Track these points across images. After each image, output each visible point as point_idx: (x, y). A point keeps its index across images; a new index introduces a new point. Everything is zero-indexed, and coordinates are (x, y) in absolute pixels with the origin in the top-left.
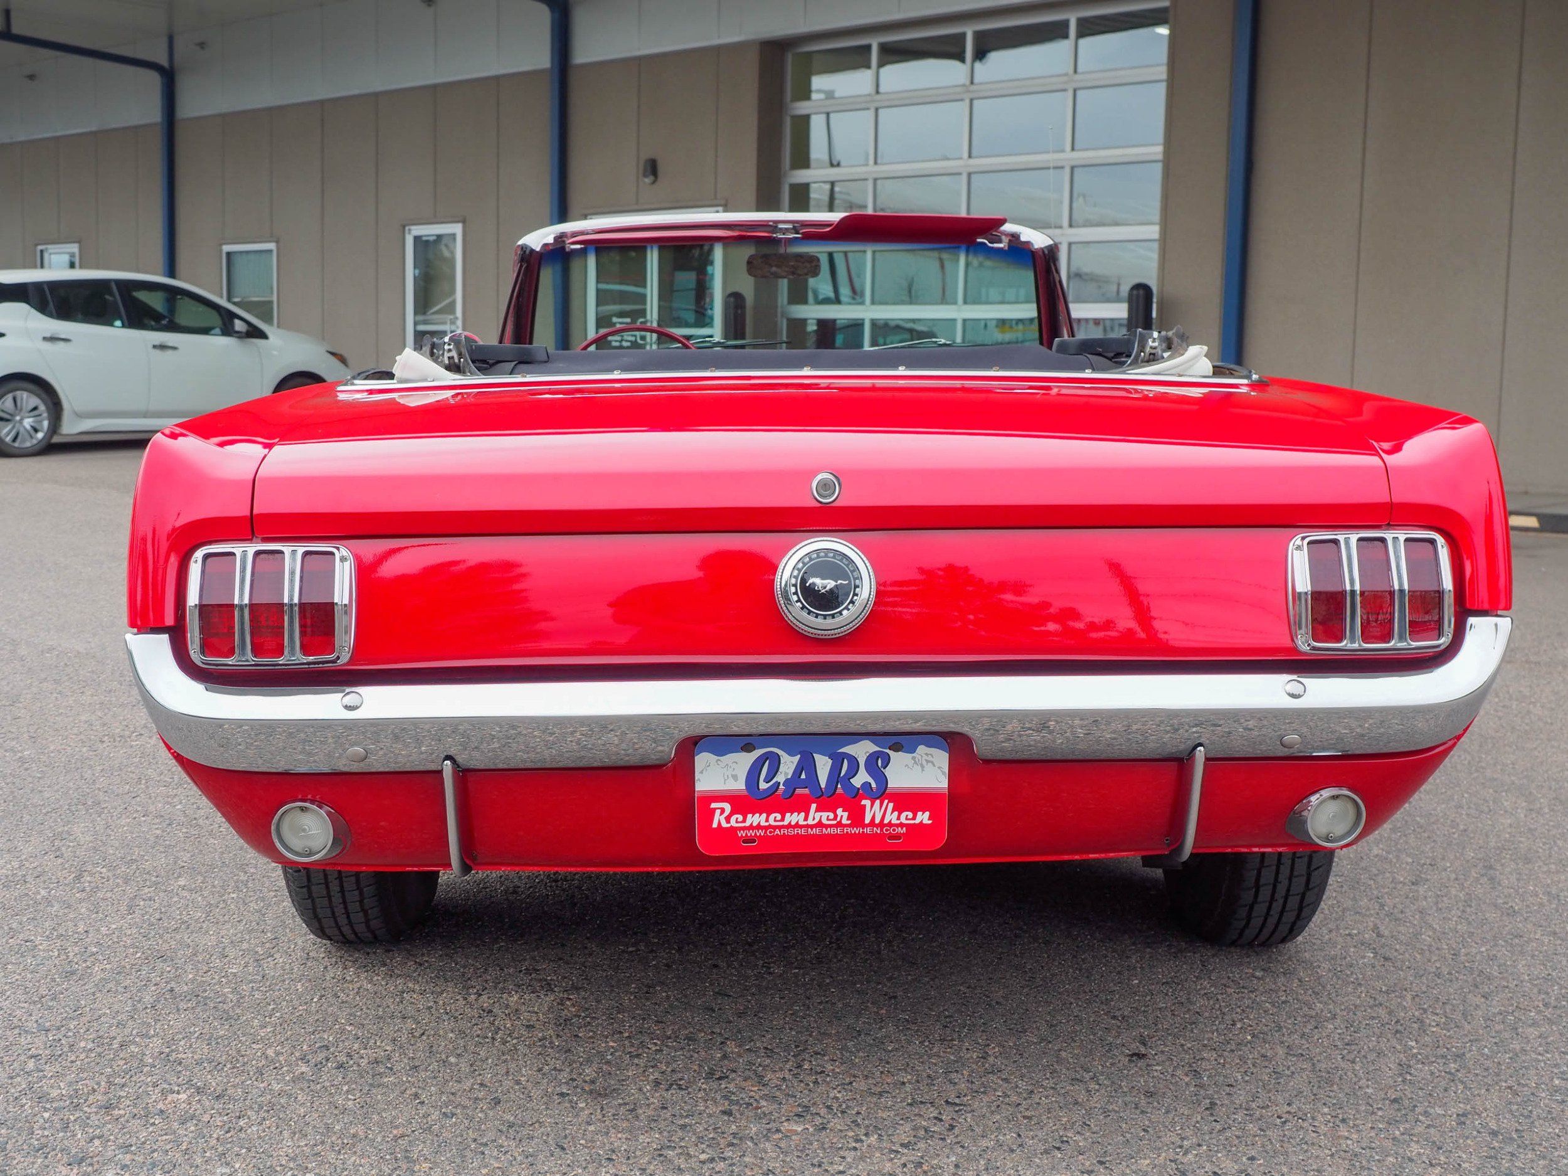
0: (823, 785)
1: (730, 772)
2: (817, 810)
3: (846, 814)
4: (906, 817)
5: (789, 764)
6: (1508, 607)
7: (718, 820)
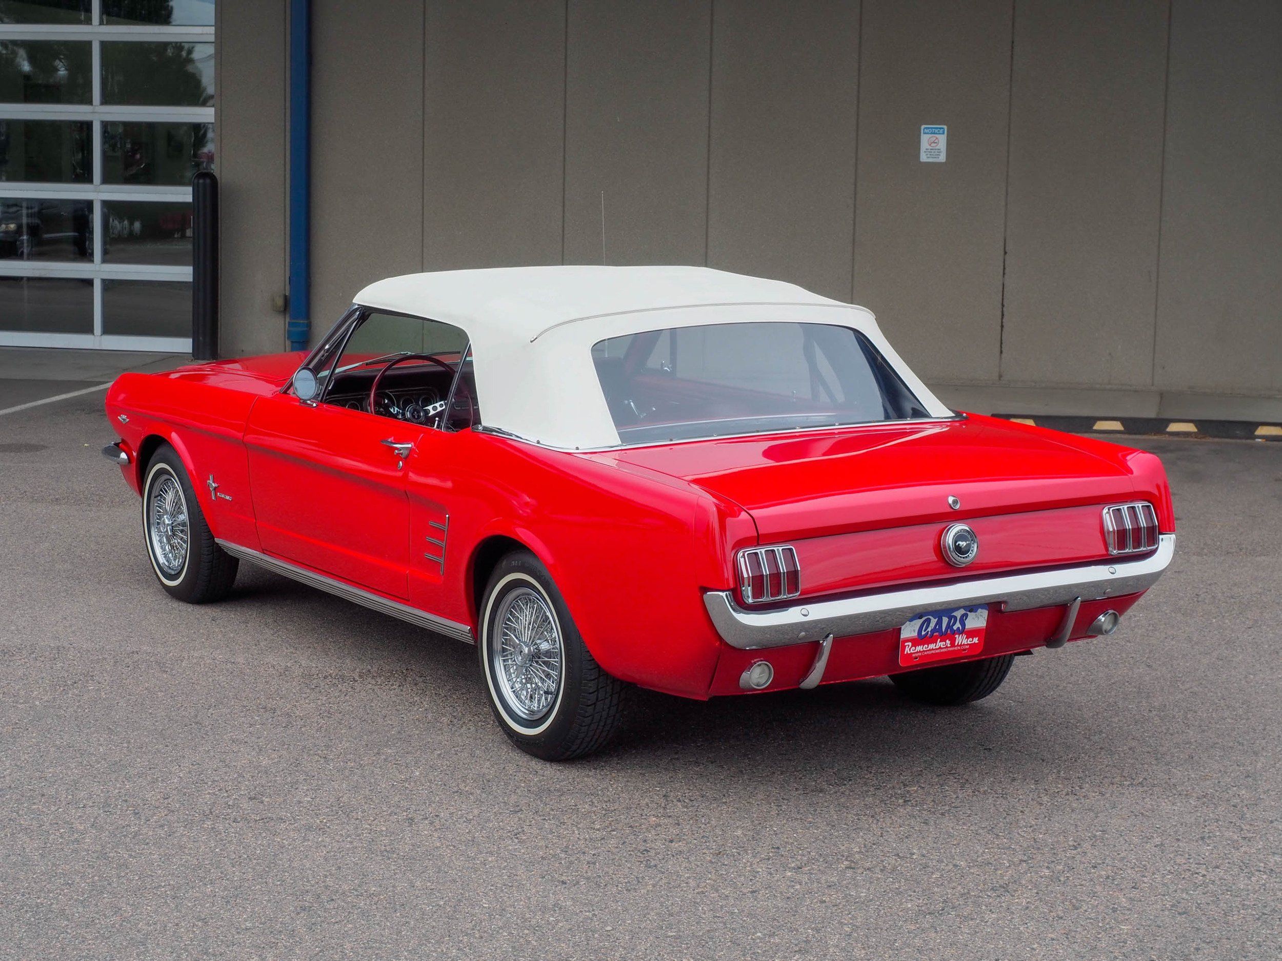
0: (943, 630)
1: (913, 629)
2: (940, 642)
3: (949, 642)
4: (970, 641)
5: (934, 621)
6: (1174, 531)
7: (907, 650)
